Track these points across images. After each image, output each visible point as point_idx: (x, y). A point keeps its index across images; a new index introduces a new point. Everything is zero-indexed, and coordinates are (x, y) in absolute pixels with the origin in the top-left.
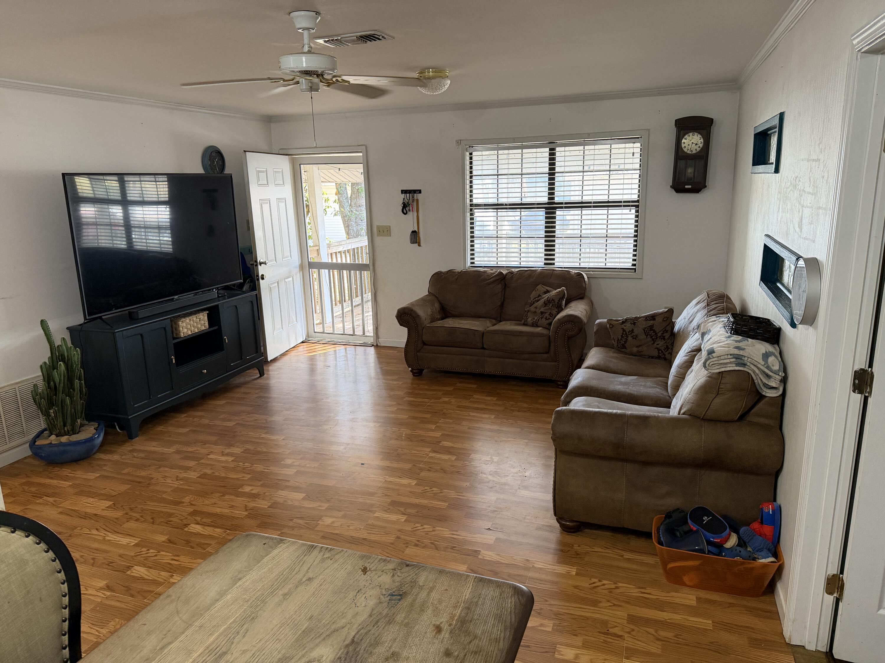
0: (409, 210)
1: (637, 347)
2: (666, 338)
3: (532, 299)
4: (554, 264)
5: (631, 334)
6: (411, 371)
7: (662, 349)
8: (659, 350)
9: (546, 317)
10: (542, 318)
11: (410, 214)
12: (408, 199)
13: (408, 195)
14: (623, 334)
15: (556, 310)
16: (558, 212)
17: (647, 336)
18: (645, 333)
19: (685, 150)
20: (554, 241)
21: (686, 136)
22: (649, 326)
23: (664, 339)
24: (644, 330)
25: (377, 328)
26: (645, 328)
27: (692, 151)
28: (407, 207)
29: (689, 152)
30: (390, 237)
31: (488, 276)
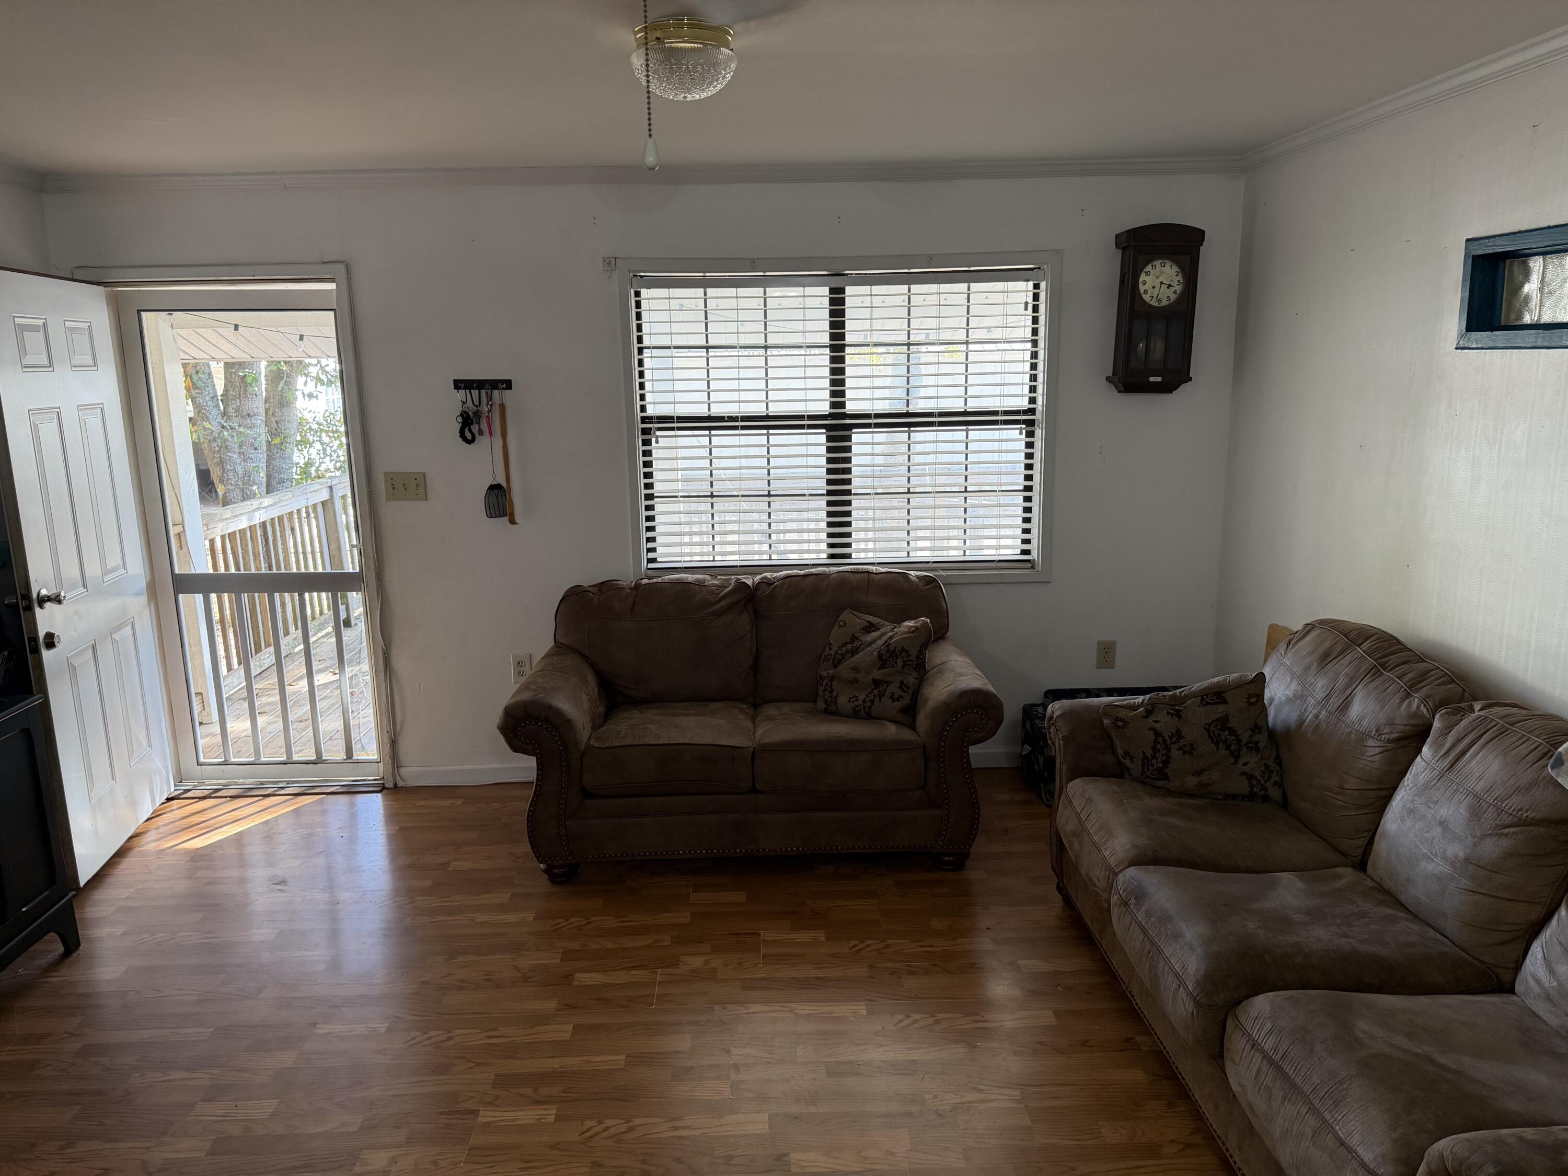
0: (481, 432)
1: (1197, 773)
2: (1261, 745)
3: (835, 648)
4: (849, 556)
5: (1177, 741)
6: (545, 871)
7: (1257, 774)
8: (1250, 777)
9: (892, 694)
10: (881, 697)
11: (483, 442)
12: (477, 403)
13: (475, 393)
14: (1156, 742)
15: (915, 675)
16: (857, 437)
17: (1217, 744)
18: (1210, 737)
19: (1147, 298)
20: (849, 503)
21: (1149, 268)
22: (1218, 720)
23: (1257, 750)
24: (1208, 731)
26: (1210, 725)
27: (1159, 301)
28: (472, 423)
29: (1154, 303)
30: (425, 502)
31: (712, 593)
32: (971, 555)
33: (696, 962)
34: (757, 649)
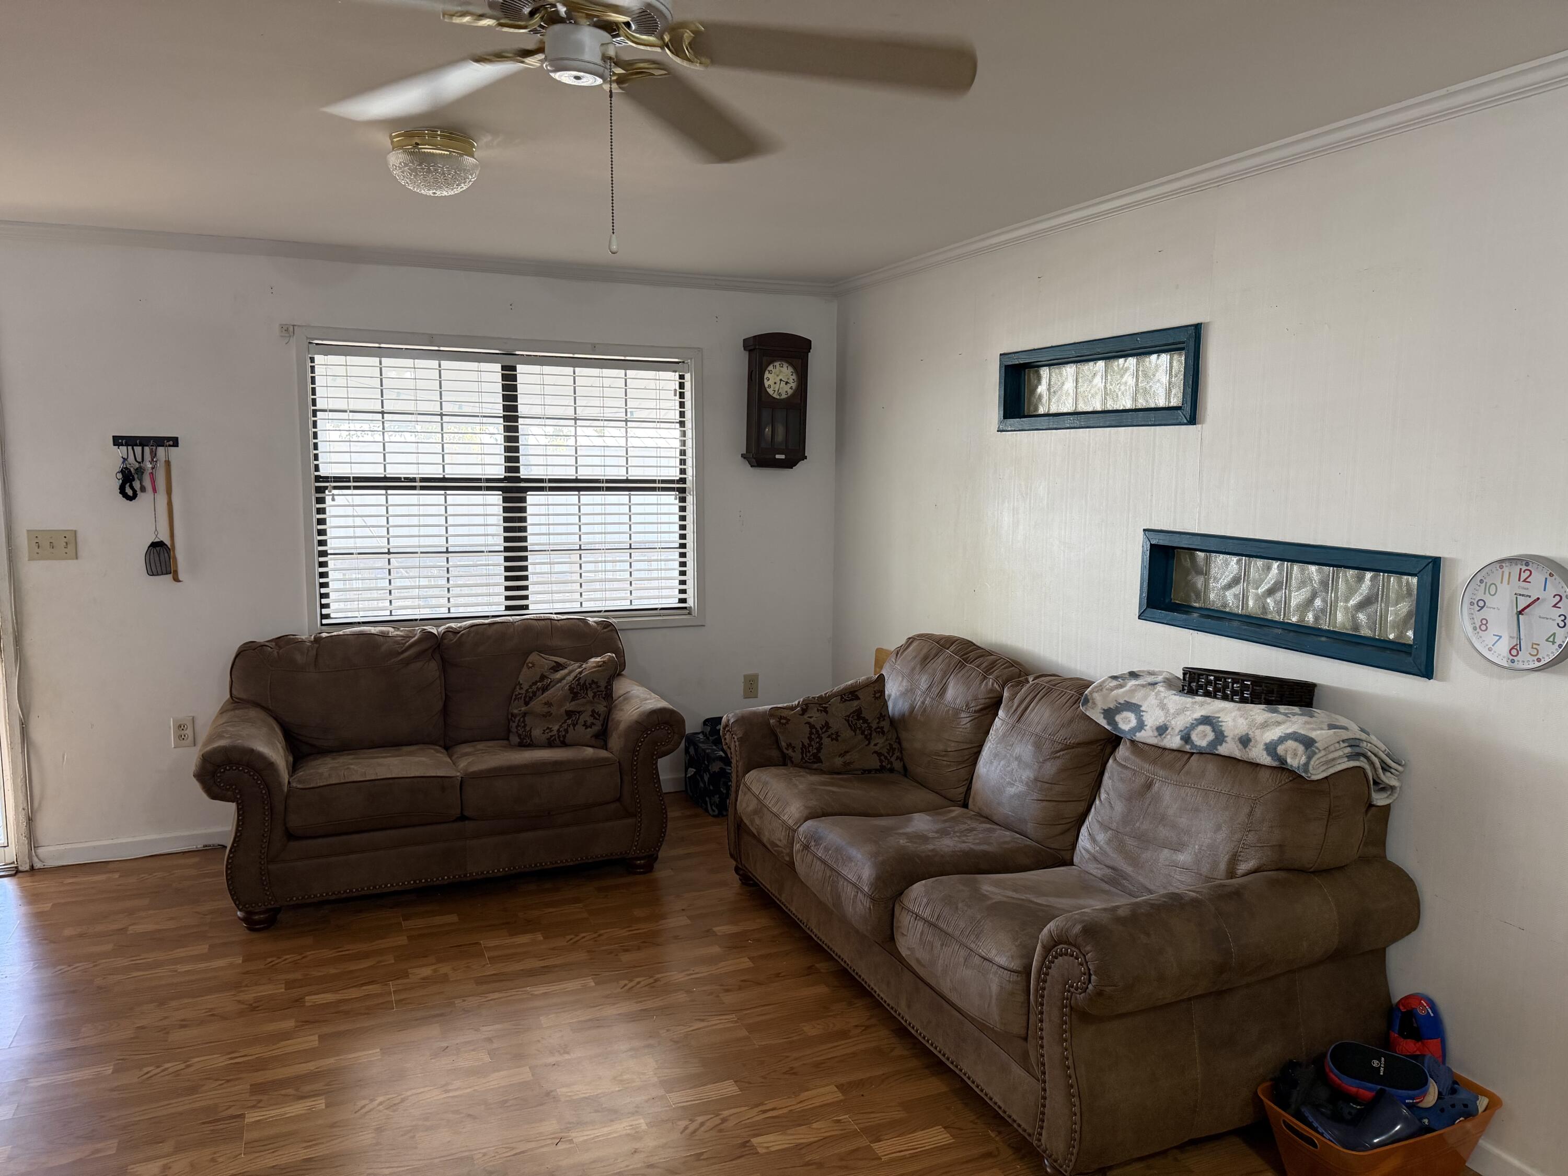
0: (143, 489)
1: (841, 755)
2: (886, 730)
3: (525, 687)
4: (526, 607)
5: (826, 731)
6: (243, 920)
7: (884, 751)
8: (879, 754)
9: (585, 722)
10: (574, 725)
11: (144, 499)
12: (139, 459)
13: (138, 449)
14: (811, 733)
15: (605, 704)
16: (532, 499)
17: (855, 731)
18: (850, 725)
19: (770, 391)
20: (525, 559)
21: (771, 368)
22: (854, 712)
23: (883, 733)
24: (848, 721)
25: (30, 820)
26: (849, 716)
27: (780, 394)
28: (134, 480)
29: (776, 396)
30: (75, 561)
31: (397, 643)
32: (637, 604)
33: (427, 971)
34: (446, 695)
